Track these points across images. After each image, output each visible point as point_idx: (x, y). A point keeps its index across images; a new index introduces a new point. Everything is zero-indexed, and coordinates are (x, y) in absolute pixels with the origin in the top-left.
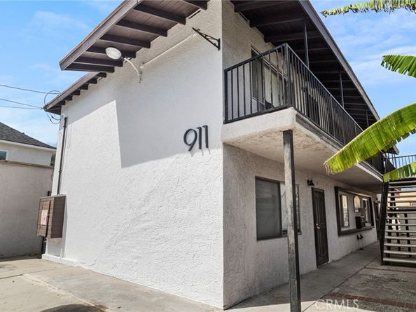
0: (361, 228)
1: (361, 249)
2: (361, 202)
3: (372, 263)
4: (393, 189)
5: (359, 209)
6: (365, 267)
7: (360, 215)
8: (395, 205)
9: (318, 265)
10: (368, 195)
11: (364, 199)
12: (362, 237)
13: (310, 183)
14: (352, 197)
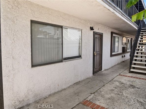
0: (124, 52)
1: (123, 62)
2: (126, 40)
3: (125, 71)
4: (142, 34)
5: (125, 43)
6: (120, 75)
7: (125, 46)
8: (142, 41)
9: (93, 74)
10: (131, 37)
11: (128, 39)
12: (125, 56)
13: (92, 29)
14: (122, 38)
